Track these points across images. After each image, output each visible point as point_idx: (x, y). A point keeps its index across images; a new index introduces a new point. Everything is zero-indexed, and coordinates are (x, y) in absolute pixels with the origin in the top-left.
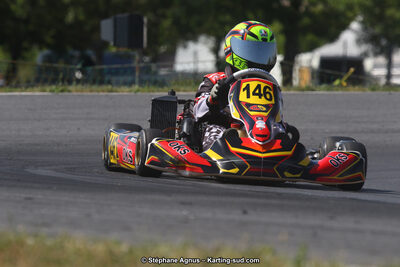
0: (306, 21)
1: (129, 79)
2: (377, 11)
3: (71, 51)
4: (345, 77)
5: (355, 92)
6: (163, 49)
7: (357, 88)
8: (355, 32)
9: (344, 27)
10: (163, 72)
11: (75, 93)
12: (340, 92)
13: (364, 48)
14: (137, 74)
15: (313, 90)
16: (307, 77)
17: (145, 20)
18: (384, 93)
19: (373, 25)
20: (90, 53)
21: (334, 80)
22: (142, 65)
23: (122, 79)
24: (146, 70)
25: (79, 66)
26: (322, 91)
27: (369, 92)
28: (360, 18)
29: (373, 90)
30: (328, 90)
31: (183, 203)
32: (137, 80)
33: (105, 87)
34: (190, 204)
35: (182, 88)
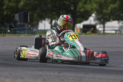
0: (78, 14)
1: (24, 32)
2: (100, 10)
3: (6, 24)
4: (90, 31)
5: (93, 35)
6: (34, 23)
7: (94, 34)
8: (93, 17)
9: (90, 15)
10: (34, 30)
11: (7, 37)
12: (89, 35)
13: (96, 22)
14: (26, 30)
15: (81, 35)
16: (79, 31)
17: (29, 14)
18: (102, 35)
19: (99, 15)
20: (12, 24)
21: (87, 32)
22: (28, 28)
23: (22, 32)
24: (29, 29)
25: (8, 28)
26: (83, 35)
27: (98, 35)
28: (95, 13)
29: (99, 35)
30: (85, 35)
31: (40, 70)
32: (26, 32)
33: (16, 35)
34: (43, 70)
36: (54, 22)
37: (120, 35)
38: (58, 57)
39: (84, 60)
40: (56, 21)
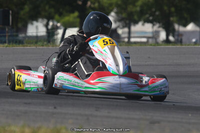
8: (113, 16)
17: (11, 12)
18: (125, 47)
19: (122, 13)
22: (9, 34)
28: (115, 10)
32: (7, 41)
35: (29, 45)
36: (51, 23)
37: (154, 47)
40: (55, 23)
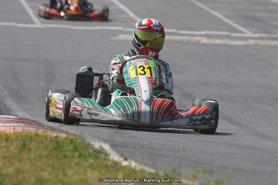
38: (91, 114)
39: (146, 120)
